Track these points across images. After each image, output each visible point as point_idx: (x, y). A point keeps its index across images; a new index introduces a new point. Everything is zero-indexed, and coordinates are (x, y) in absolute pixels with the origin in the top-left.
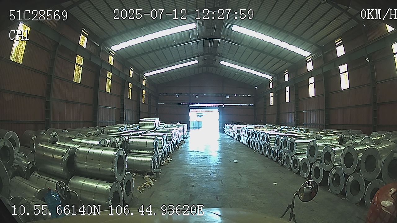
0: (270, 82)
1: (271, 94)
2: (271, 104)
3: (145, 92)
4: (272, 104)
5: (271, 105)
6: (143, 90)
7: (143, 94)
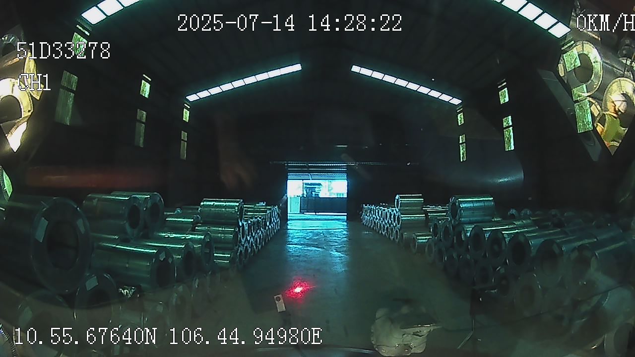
3: (188, 137)
6: (183, 132)
7: (183, 140)
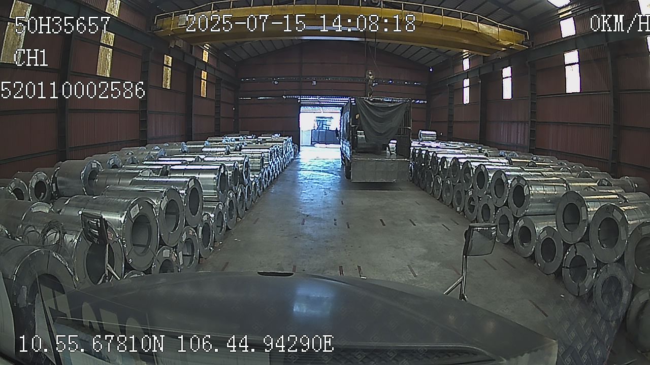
0: (464, 57)
1: (466, 82)
2: (466, 100)
3: (207, 76)
4: (468, 102)
5: (465, 103)
6: (203, 71)
7: (203, 79)
